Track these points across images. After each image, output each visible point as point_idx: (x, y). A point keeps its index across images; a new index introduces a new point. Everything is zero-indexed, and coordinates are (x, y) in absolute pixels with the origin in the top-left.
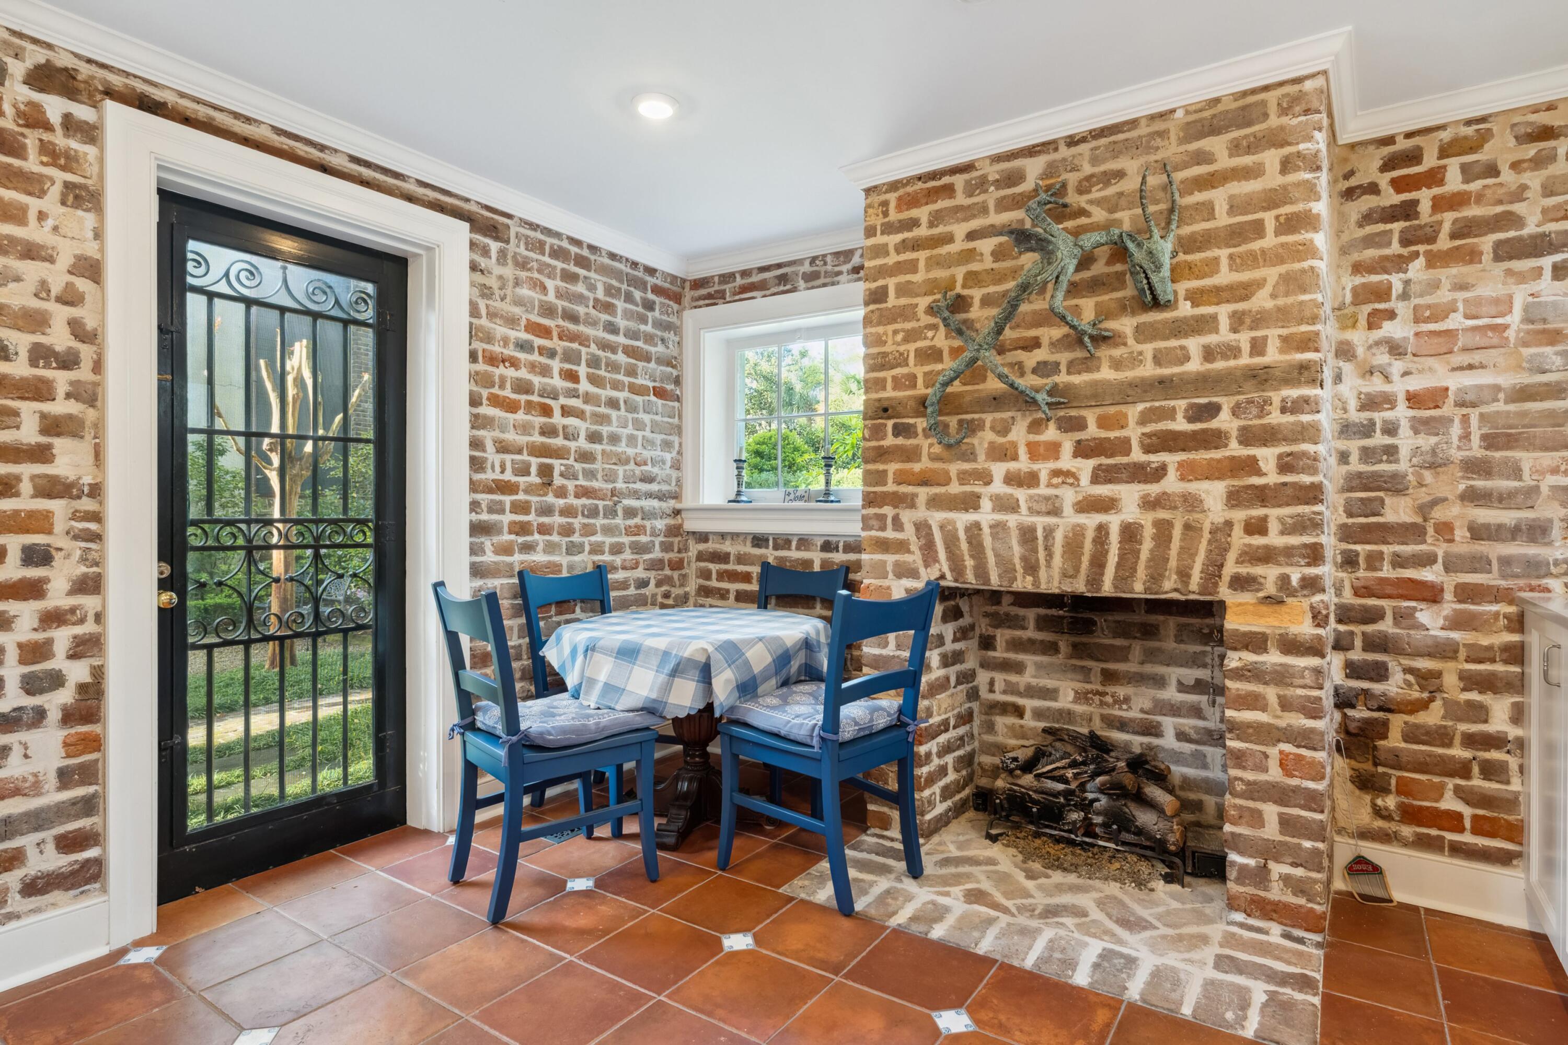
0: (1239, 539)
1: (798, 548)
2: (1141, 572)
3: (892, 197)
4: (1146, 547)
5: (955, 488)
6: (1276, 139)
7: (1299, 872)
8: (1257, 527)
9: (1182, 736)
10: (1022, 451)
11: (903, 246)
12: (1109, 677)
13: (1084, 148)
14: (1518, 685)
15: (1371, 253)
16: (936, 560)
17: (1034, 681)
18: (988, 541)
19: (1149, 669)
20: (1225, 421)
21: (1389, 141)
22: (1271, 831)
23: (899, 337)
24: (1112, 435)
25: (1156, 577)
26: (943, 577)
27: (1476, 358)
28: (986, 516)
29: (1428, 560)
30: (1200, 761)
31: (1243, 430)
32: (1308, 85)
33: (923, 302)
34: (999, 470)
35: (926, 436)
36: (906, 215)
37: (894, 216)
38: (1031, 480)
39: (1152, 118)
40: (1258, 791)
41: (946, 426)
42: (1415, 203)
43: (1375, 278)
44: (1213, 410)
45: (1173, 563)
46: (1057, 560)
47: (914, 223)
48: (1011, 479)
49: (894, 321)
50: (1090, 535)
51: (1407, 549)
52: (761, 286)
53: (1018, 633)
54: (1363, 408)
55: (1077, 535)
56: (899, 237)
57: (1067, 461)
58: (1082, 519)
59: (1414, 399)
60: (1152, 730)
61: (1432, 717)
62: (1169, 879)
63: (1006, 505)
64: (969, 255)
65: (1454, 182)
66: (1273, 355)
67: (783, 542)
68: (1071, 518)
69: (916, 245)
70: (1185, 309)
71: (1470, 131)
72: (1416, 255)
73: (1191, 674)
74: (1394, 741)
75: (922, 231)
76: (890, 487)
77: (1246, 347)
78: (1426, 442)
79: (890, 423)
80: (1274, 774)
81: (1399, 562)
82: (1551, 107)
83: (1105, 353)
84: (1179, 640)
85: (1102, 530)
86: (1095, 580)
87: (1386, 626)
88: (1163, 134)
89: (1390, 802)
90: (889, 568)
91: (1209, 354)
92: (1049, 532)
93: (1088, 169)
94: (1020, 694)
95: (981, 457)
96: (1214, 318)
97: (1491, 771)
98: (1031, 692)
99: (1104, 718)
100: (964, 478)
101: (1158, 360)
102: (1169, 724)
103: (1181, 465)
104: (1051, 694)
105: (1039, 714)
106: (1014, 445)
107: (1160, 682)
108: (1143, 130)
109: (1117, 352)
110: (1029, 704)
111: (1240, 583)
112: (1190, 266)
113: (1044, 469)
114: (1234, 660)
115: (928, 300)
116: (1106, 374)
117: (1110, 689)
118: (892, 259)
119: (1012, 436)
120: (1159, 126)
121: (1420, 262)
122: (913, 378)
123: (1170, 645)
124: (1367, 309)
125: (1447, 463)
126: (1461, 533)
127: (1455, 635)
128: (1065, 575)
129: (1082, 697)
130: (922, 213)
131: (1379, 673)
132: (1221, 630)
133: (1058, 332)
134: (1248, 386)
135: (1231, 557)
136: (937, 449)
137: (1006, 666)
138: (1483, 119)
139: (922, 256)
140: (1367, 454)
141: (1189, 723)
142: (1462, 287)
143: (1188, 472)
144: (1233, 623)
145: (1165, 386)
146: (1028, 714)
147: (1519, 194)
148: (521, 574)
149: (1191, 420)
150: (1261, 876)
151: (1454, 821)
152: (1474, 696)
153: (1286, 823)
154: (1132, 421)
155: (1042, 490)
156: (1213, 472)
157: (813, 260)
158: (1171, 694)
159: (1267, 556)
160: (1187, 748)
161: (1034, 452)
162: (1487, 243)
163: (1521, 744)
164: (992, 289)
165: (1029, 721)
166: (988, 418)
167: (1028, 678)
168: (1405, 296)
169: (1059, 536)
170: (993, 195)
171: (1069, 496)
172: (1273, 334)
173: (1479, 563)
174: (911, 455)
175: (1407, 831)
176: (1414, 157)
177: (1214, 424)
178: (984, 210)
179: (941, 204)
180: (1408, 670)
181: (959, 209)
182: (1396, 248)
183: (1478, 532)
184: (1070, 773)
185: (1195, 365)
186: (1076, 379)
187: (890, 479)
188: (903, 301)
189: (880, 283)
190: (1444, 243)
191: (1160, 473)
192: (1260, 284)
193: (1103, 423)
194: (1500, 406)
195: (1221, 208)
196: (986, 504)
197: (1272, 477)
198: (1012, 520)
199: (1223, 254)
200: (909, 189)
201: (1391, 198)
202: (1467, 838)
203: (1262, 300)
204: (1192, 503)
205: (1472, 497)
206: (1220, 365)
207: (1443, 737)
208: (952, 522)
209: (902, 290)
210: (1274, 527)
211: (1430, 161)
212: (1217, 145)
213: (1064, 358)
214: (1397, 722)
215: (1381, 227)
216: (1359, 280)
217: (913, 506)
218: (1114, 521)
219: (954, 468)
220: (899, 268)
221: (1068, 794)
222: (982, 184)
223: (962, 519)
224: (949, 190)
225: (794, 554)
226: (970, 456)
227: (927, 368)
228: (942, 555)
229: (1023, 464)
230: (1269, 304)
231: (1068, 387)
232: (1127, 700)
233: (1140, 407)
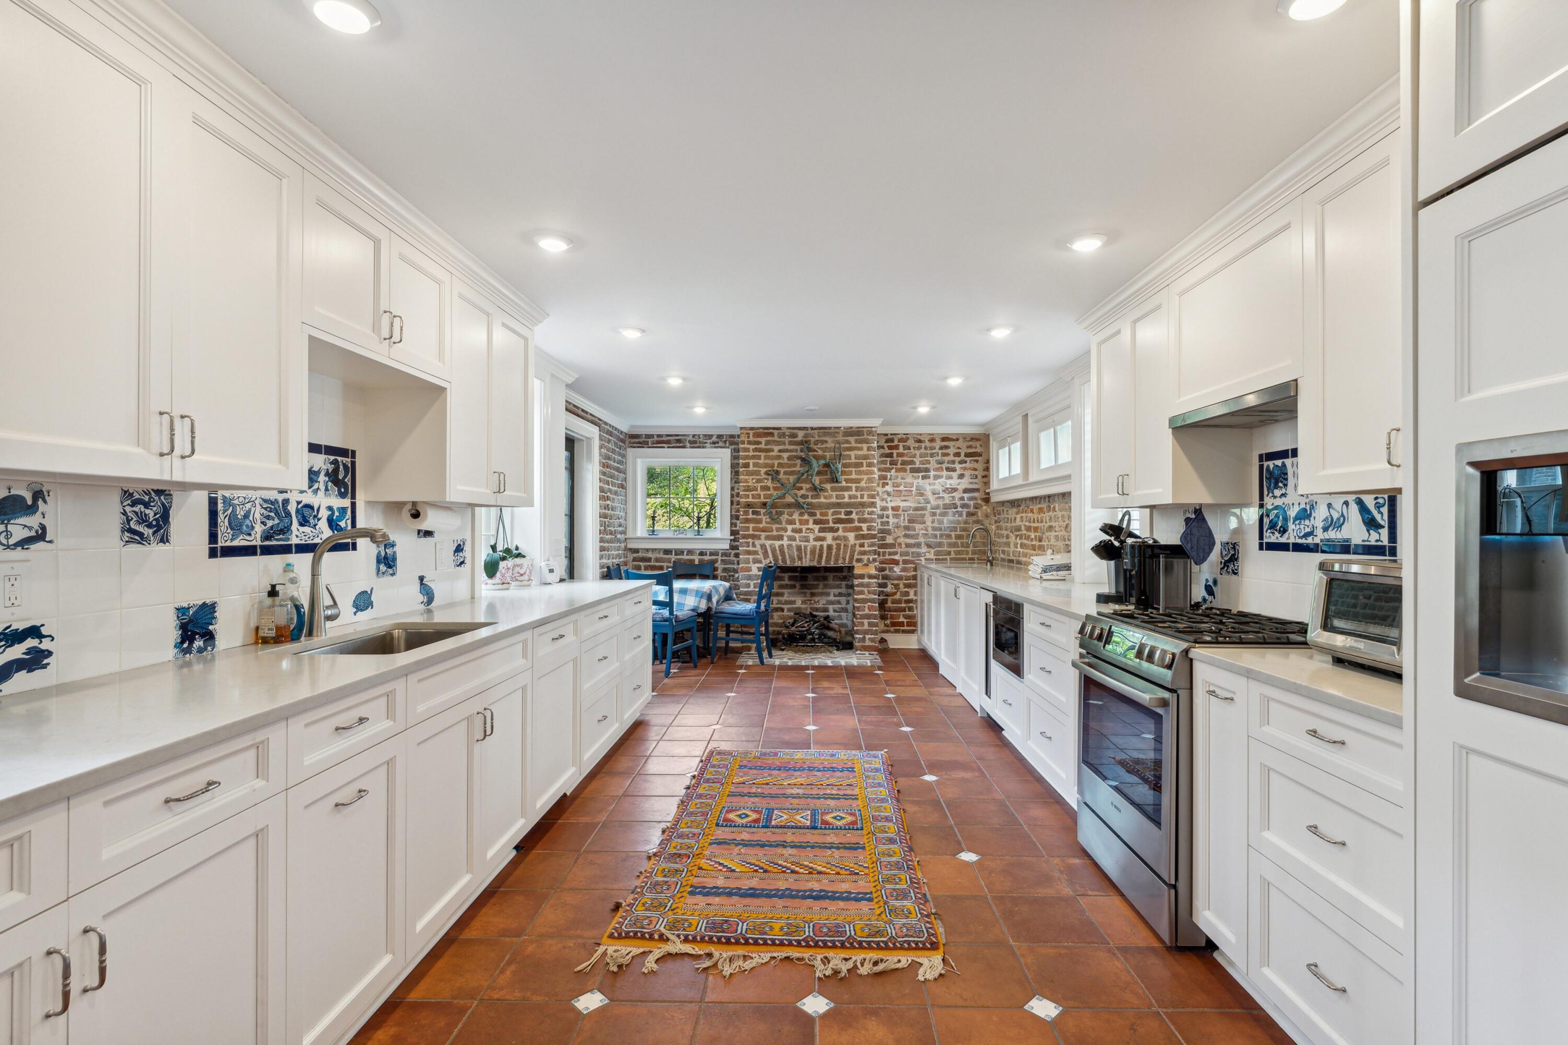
0: (858, 549)
1: (687, 555)
2: (833, 559)
3: (751, 432)
4: (834, 551)
5: (775, 533)
6: (866, 442)
7: (873, 636)
8: (862, 545)
9: (835, 611)
10: (797, 522)
11: (755, 450)
12: (813, 595)
13: (816, 431)
14: (915, 586)
15: (883, 466)
16: (768, 557)
17: (787, 599)
18: (786, 550)
19: (825, 590)
20: (854, 516)
21: (886, 435)
22: (866, 627)
23: (754, 481)
24: (824, 518)
25: (837, 560)
26: (771, 563)
27: (906, 498)
28: (785, 542)
29: (896, 553)
30: (840, 618)
31: (859, 518)
32: (873, 429)
33: (763, 470)
34: (790, 527)
35: (764, 515)
36: (756, 439)
37: (751, 438)
38: (800, 531)
39: (835, 428)
40: (863, 617)
41: (771, 512)
42: (893, 453)
43: (884, 473)
44: (851, 513)
45: (841, 556)
46: (808, 556)
47: (760, 443)
48: (794, 531)
49: (752, 475)
50: (818, 548)
51: (891, 550)
52: (668, 442)
53: (782, 582)
54: (881, 510)
55: (814, 548)
56: (754, 447)
57: (811, 526)
58: (815, 543)
59: (893, 509)
60: (826, 610)
61: (897, 596)
62: (838, 650)
63: (792, 539)
64: (779, 457)
65: (901, 450)
66: (865, 499)
67: (680, 552)
68: (812, 543)
69: (761, 450)
70: (844, 484)
71: (904, 436)
72: (893, 468)
73: (837, 591)
74: (889, 604)
75: (762, 446)
76: (751, 532)
77: (859, 496)
78: (896, 520)
79: (751, 510)
80: (867, 611)
81: (890, 554)
82: (921, 435)
83: (822, 494)
84: (834, 580)
85: (821, 546)
86: (819, 561)
87: (887, 572)
88: (838, 433)
89: (888, 622)
90: (751, 560)
91: (850, 497)
92: (806, 547)
93: (817, 438)
94: (783, 604)
95: (784, 523)
96: (851, 487)
97: (910, 609)
98: (787, 603)
99: (811, 608)
100: (778, 530)
101: (837, 497)
102: (831, 607)
103: (843, 528)
104: (793, 602)
105: (789, 610)
106: (795, 520)
107: (828, 594)
108: (832, 430)
109: (826, 494)
110: (786, 607)
111: (859, 560)
112: (845, 471)
113: (804, 527)
114: (856, 582)
115: (766, 470)
116: (822, 500)
117: (813, 599)
118: (751, 454)
119: (794, 517)
120: (837, 430)
121: (894, 470)
122: (760, 495)
123: (831, 582)
124: (882, 481)
125: (900, 526)
126: (903, 546)
127: (902, 573)
128: (811, 560)
129: (804, 602)
130: (763, 440)
131: (885, 586)
132: (853, 574)
133: (808, 486)
134: (860, 507)
135: (856, 553)
136: (768, 520)
137: (778, 595)
138: (907, 434)
139: (763, 454)
140: (882, 523)
141: (837, 606)
142: (903, 479)
143: (845, 530)
144: (856, 571)
145: (839, 505)
146: (785, 610)
147: (914, 456)
148: (608, 568)
149: (845, 515)
150: (864, 639)
151: (902, 624)
152: (906, 589)
153: (870, 624)
154: (830, 514)
155: (803, 534)
156: (851, 530)
157: (694, 436)
158: (832, 598)
159: (864, 553)
160: (837, 614)
161: (801, 522)
162: (908, 467)
163: (916, 600)
164: (787, 469)
165: (786, 613)
166: (786, 511)
167: (785, 598)
168: (890, 479)
169: (809, 548)
170: (787, 440)
171: (812, 536)
172: (866, 493)
173: (907, 554)
174: (760, 521)
175: (892, 629)
176: (892, 440)
177: (851, 517)
178: (784, 444)
179: (769, 438)
180: (892, 584)
181: (775, 441)
182: (888, 466)
183: (908, 545)
184: (806, 625)
185: (846, 500)
186: (814, 501)
187: (751, 529)
188: (755, 469)
189: (747, 461)
190: (899, 466)
191: (837, 530)
192: (863, 479)
193: (821, 514)
194: (911, 512)
195: (853, 457)
196: (785, 538)
197: (866, 532)
198: (794, 543)
199: (854, 470)
200: (758, 431)
201: (888, 451)
202: (905, 628)
203: (863, 484)
204: (846, 538)
205: (906, 536)
206: (853, 500)
207: (899, 601)
208: (774, 544)
209: (755, 465)
210: (866, 545)
211: (896, 443)
212: (852, 439)
213: (810, 494)
214: (890, 599)
215: (885, 459)
216: (880, 473)
217: (760, 539)
218: (825, 544)
219: (774, 526)
220: (754, 457)
221: (807, 630)
222: (784, 435)
223: (777, 543)
224: (772, 435)
225: (685, 557)
226: (780, 523)
227: (765, 493)
228: (770, 555)
229: (797, 526)
230: (865, 485)
231: (812, 503)
232: (818, 601)
233: (832, 510)
